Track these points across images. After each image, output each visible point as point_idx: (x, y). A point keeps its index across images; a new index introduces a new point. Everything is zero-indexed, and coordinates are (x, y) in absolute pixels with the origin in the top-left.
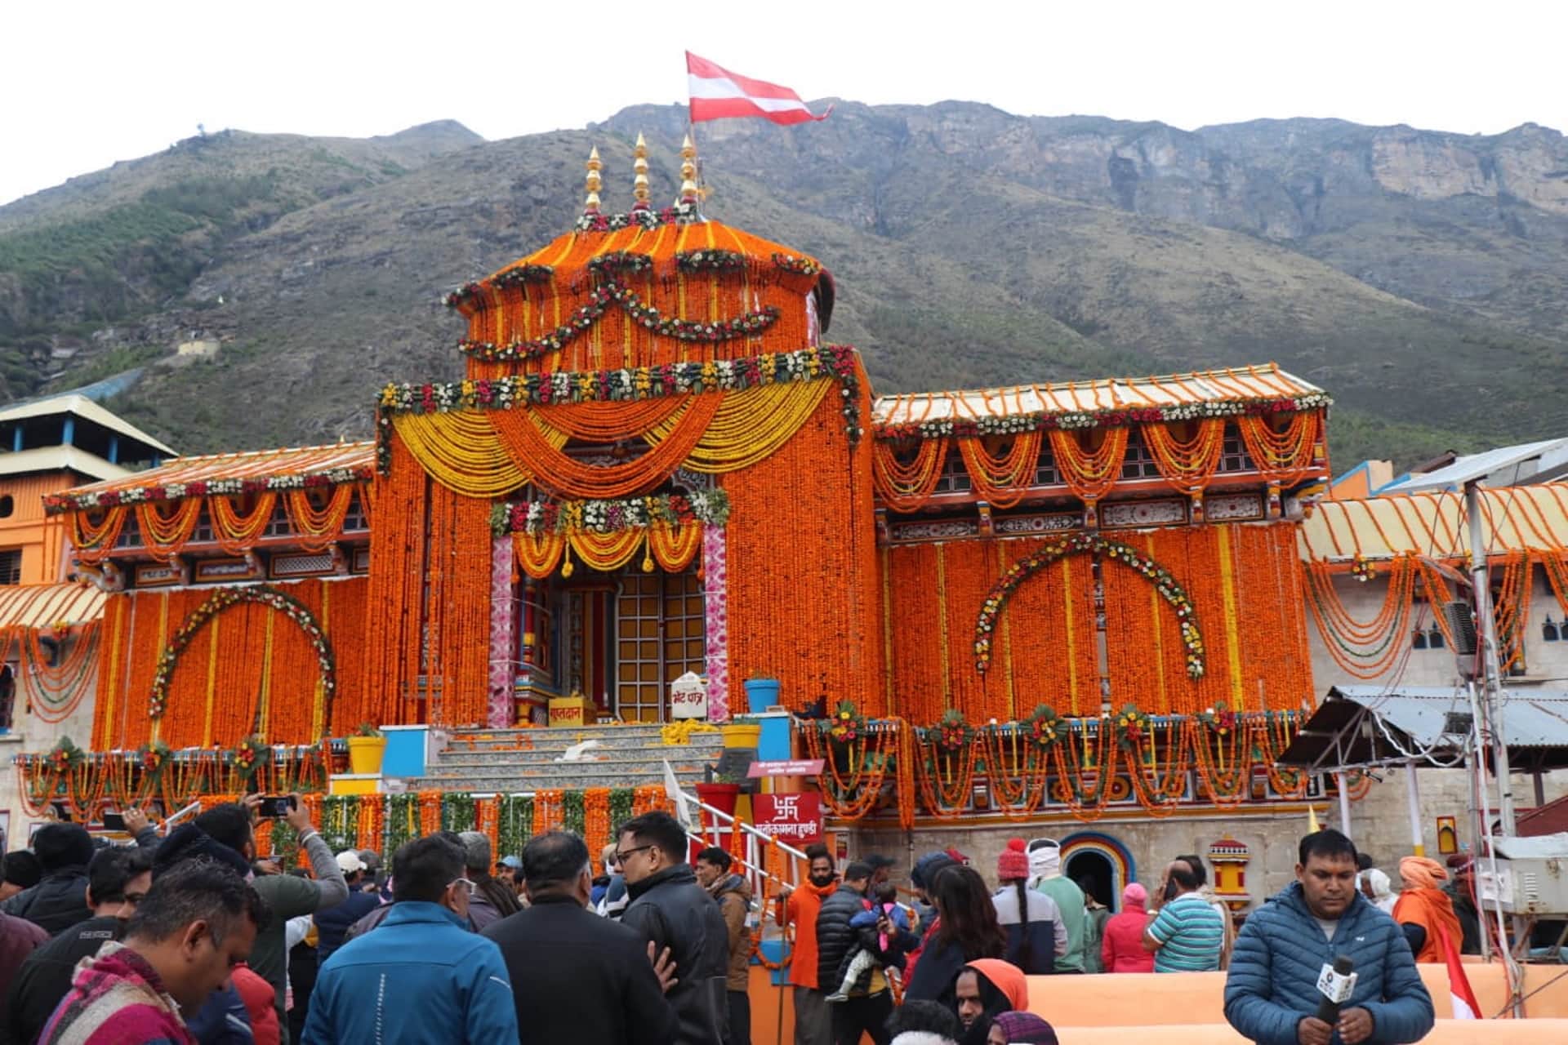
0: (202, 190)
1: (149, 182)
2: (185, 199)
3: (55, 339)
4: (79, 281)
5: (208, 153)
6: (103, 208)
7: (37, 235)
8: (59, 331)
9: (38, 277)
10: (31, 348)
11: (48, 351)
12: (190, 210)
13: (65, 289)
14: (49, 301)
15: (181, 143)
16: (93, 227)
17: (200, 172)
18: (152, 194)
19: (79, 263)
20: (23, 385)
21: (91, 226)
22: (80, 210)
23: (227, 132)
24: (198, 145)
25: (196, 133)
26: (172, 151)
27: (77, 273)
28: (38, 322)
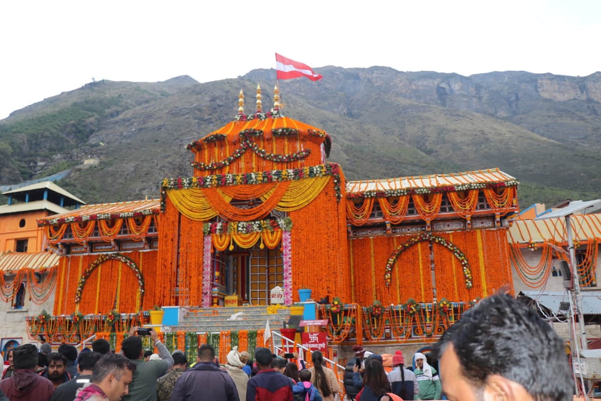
0: (93, 102)
1: (75, 99)
2: (87, 106)
3: (39, 159)
4: (48, 137)
5: (96, 88)
6: (57, 109)
7: (33, 120)
8: (40, 155)
9: (33, 136)
10: (29, 162)
11: (36, 163)
12: (89, 110)
13: (43, 140)
14: (37, 144)
15: (86, 85)
16: (54, 117)
17: (93, 95)
18: (75, 104)
19: (47, 130)
20: (26, 176)
21: (53, 116)
22: (49, 110)
23: (103, 81)
24: (93, 86)
25: (92, 81)
26: (83, 88)
27: (47, 134)
28: (33, 152)
